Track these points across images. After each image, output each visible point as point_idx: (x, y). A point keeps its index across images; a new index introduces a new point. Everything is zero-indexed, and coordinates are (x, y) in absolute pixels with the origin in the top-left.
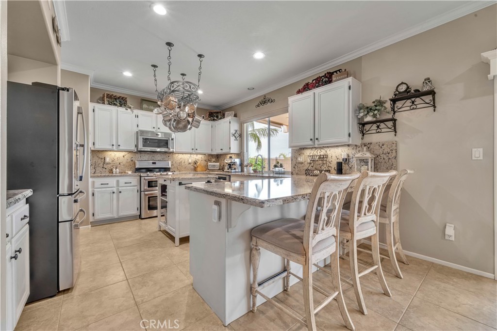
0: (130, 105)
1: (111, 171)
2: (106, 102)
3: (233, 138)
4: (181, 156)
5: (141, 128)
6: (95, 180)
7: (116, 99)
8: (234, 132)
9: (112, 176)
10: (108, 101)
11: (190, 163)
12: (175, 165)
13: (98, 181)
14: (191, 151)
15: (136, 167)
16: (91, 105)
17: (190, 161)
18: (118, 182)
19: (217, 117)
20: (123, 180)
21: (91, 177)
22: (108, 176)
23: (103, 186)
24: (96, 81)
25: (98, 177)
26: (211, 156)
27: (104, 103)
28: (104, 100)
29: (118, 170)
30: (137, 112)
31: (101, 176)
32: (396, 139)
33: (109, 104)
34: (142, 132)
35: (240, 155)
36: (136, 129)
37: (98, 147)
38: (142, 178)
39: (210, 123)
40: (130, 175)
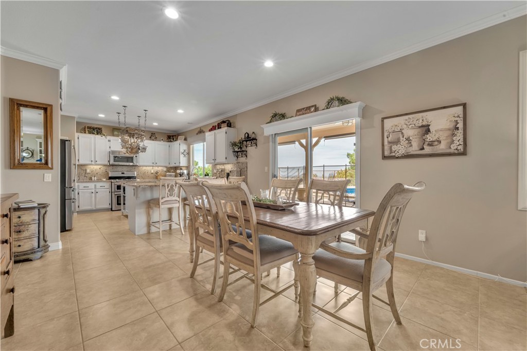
0: (104, 134)
1: (91, 179)
2: (87, 132)
3: (182, 156)
4: (144, 168)
5: (113, 149)
6: (80, 184)
7: (94, 129)
8: (183, 151)
9: (91, 182)
10: (88, 131)
11: (152, 173)
12: (140, 175)
13: (82, 185)
14: (152, 164)
15: (110, 176)
16: (77, 135)
17: (152, 171)
18: (95, 185)
19: (173, 139)
20: (99, 185)
21: (77, 182)
22: (89, 182)
23: (85, 188)
24: (79, 118)
25: (82, 182)
26: (171, 168)
27: (85, 133)
28: (85, 130)
29: (95, 178)
30: (109, 138)
31: (84, 182)
32: (247, 161)
33: (89, 133)
34: (113, 152)
35: (188, 168)
36: (108, 150)
37: (81, 162)
38: (113, 184)
39: (168, 144)
40: (104, 181)
